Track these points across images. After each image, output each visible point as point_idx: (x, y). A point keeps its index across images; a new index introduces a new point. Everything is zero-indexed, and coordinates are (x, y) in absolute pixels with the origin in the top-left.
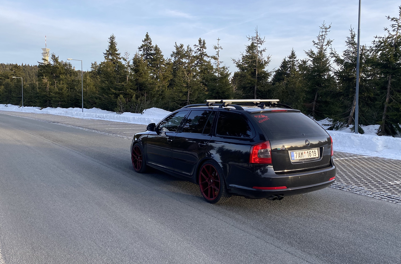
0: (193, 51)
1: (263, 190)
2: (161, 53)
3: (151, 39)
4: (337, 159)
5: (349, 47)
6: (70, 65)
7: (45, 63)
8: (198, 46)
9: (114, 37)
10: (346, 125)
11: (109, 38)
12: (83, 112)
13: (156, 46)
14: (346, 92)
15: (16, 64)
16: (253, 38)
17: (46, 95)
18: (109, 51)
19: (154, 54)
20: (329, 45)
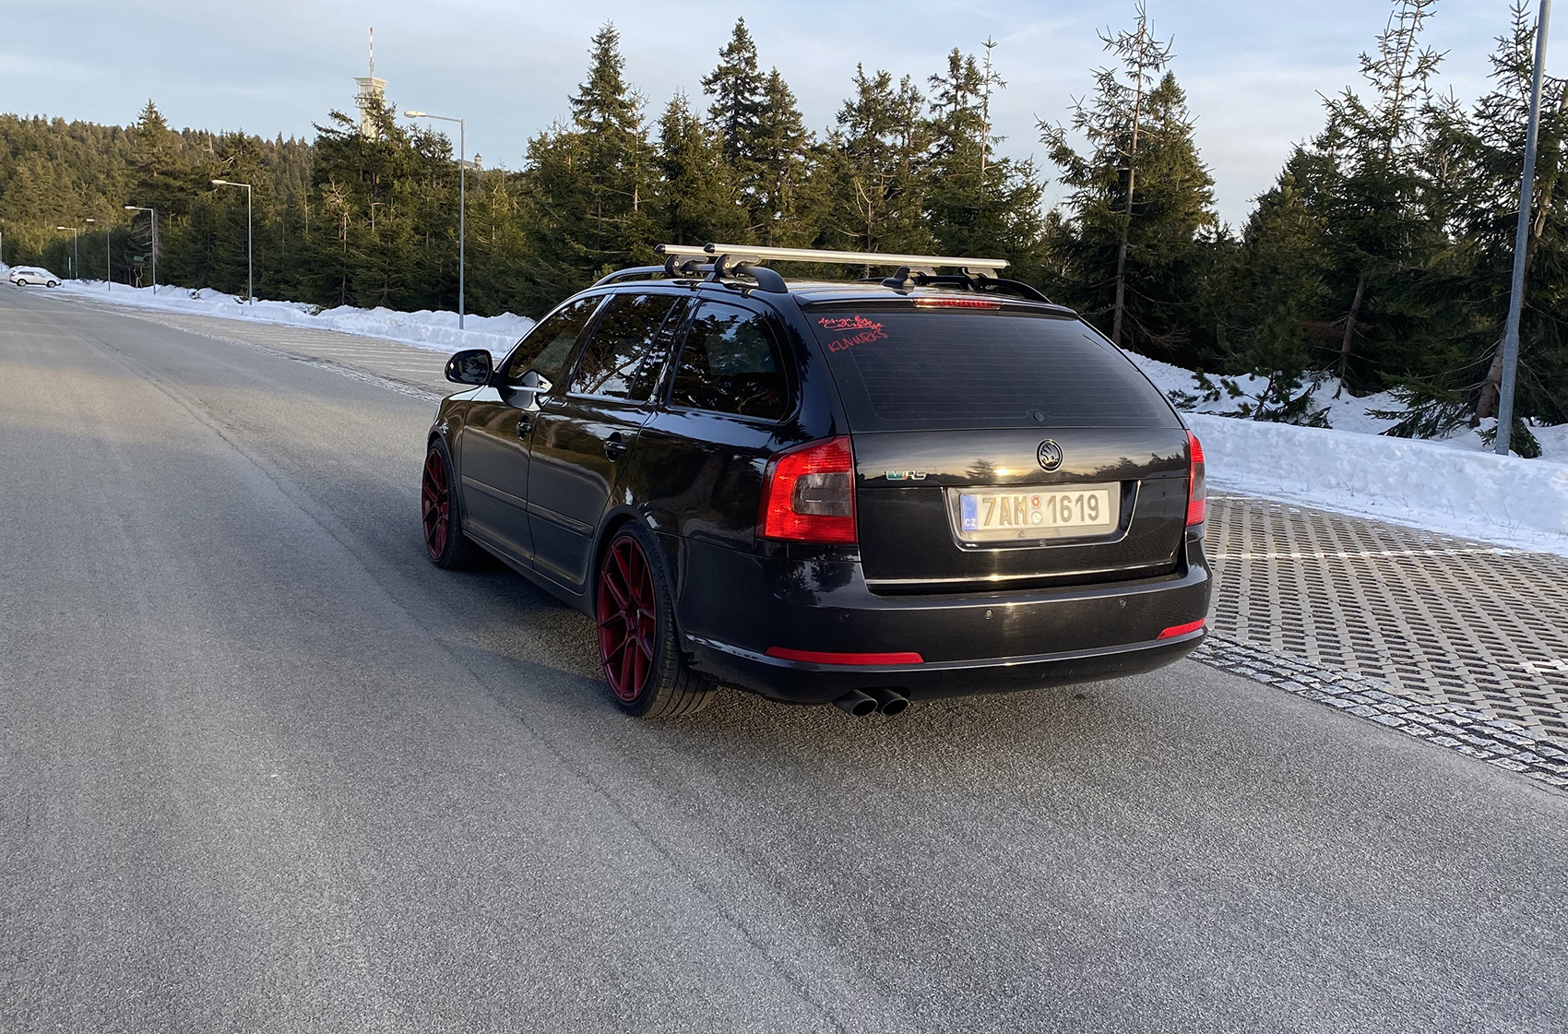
0: (923, 100)
1: (824, 668)
2: (793, 103)
3: (753, 47)
4: (1365, 554)
5: (1506, 81)
6: (444, 143)
7: (341, 130)
8: (944, 81)
9: (614, 34)
10: (1468, 418)
11: (595, 38)
12: (462, 327)
13: (775, 75)
14: (1480, 280)
15: (241, 135)
16: (1125, 42)
17: (334, 259)
18: (591, 90)
19: (766, 109)
20: (1426, 74)
